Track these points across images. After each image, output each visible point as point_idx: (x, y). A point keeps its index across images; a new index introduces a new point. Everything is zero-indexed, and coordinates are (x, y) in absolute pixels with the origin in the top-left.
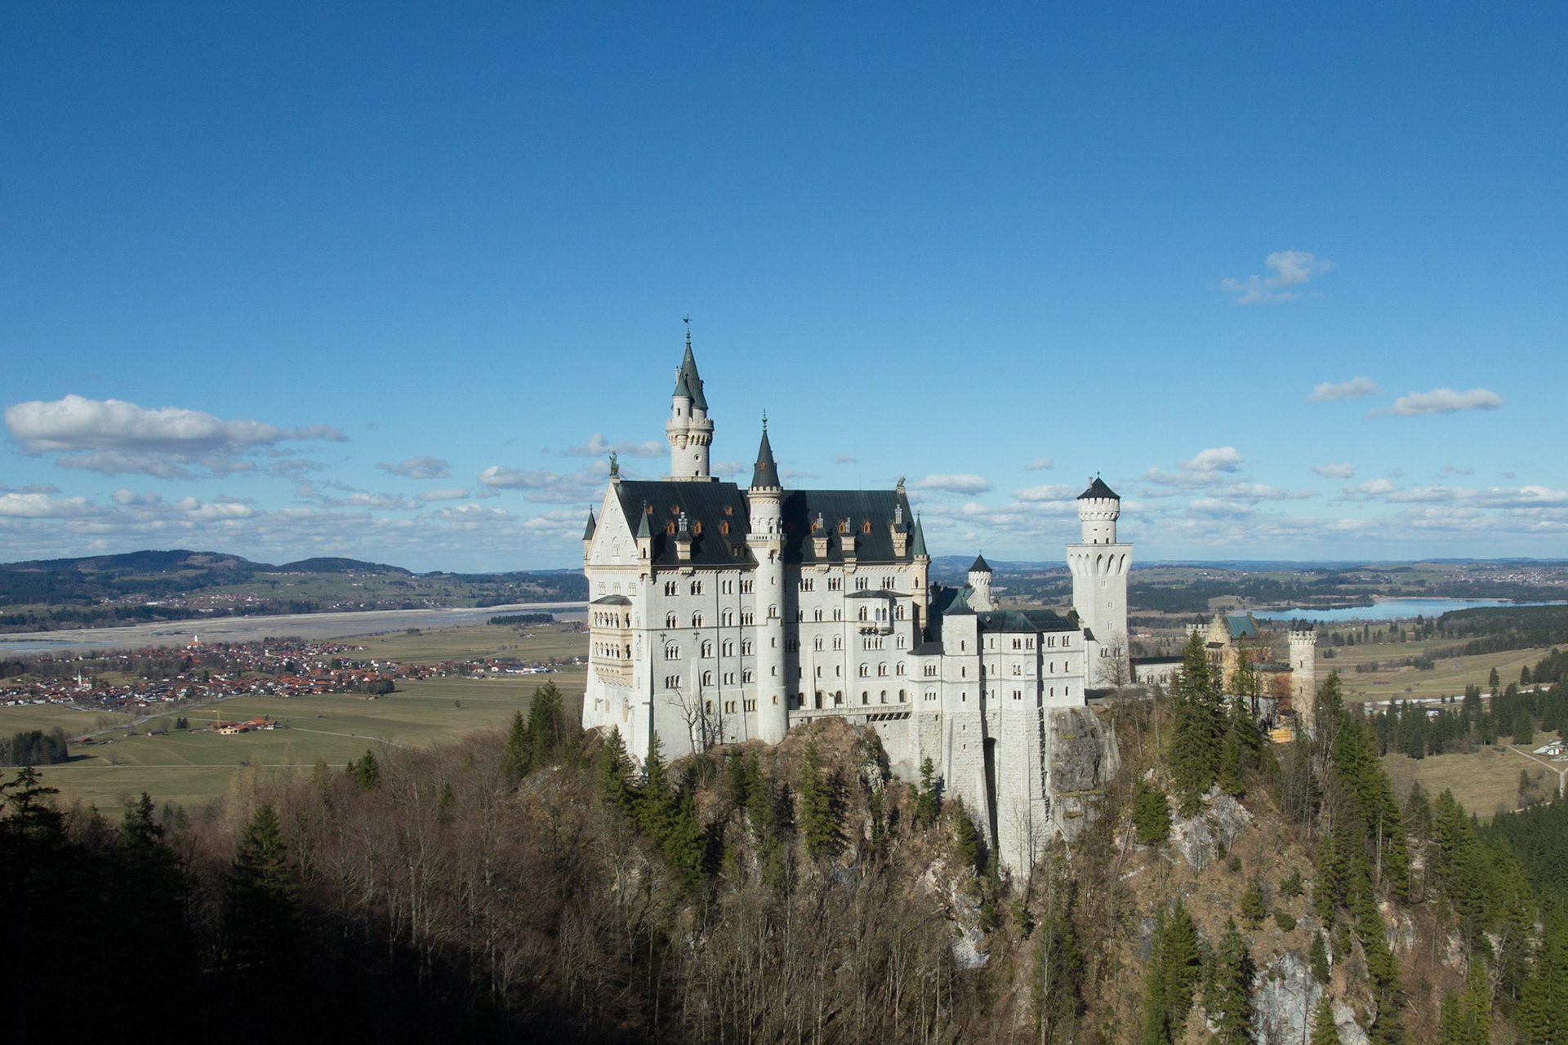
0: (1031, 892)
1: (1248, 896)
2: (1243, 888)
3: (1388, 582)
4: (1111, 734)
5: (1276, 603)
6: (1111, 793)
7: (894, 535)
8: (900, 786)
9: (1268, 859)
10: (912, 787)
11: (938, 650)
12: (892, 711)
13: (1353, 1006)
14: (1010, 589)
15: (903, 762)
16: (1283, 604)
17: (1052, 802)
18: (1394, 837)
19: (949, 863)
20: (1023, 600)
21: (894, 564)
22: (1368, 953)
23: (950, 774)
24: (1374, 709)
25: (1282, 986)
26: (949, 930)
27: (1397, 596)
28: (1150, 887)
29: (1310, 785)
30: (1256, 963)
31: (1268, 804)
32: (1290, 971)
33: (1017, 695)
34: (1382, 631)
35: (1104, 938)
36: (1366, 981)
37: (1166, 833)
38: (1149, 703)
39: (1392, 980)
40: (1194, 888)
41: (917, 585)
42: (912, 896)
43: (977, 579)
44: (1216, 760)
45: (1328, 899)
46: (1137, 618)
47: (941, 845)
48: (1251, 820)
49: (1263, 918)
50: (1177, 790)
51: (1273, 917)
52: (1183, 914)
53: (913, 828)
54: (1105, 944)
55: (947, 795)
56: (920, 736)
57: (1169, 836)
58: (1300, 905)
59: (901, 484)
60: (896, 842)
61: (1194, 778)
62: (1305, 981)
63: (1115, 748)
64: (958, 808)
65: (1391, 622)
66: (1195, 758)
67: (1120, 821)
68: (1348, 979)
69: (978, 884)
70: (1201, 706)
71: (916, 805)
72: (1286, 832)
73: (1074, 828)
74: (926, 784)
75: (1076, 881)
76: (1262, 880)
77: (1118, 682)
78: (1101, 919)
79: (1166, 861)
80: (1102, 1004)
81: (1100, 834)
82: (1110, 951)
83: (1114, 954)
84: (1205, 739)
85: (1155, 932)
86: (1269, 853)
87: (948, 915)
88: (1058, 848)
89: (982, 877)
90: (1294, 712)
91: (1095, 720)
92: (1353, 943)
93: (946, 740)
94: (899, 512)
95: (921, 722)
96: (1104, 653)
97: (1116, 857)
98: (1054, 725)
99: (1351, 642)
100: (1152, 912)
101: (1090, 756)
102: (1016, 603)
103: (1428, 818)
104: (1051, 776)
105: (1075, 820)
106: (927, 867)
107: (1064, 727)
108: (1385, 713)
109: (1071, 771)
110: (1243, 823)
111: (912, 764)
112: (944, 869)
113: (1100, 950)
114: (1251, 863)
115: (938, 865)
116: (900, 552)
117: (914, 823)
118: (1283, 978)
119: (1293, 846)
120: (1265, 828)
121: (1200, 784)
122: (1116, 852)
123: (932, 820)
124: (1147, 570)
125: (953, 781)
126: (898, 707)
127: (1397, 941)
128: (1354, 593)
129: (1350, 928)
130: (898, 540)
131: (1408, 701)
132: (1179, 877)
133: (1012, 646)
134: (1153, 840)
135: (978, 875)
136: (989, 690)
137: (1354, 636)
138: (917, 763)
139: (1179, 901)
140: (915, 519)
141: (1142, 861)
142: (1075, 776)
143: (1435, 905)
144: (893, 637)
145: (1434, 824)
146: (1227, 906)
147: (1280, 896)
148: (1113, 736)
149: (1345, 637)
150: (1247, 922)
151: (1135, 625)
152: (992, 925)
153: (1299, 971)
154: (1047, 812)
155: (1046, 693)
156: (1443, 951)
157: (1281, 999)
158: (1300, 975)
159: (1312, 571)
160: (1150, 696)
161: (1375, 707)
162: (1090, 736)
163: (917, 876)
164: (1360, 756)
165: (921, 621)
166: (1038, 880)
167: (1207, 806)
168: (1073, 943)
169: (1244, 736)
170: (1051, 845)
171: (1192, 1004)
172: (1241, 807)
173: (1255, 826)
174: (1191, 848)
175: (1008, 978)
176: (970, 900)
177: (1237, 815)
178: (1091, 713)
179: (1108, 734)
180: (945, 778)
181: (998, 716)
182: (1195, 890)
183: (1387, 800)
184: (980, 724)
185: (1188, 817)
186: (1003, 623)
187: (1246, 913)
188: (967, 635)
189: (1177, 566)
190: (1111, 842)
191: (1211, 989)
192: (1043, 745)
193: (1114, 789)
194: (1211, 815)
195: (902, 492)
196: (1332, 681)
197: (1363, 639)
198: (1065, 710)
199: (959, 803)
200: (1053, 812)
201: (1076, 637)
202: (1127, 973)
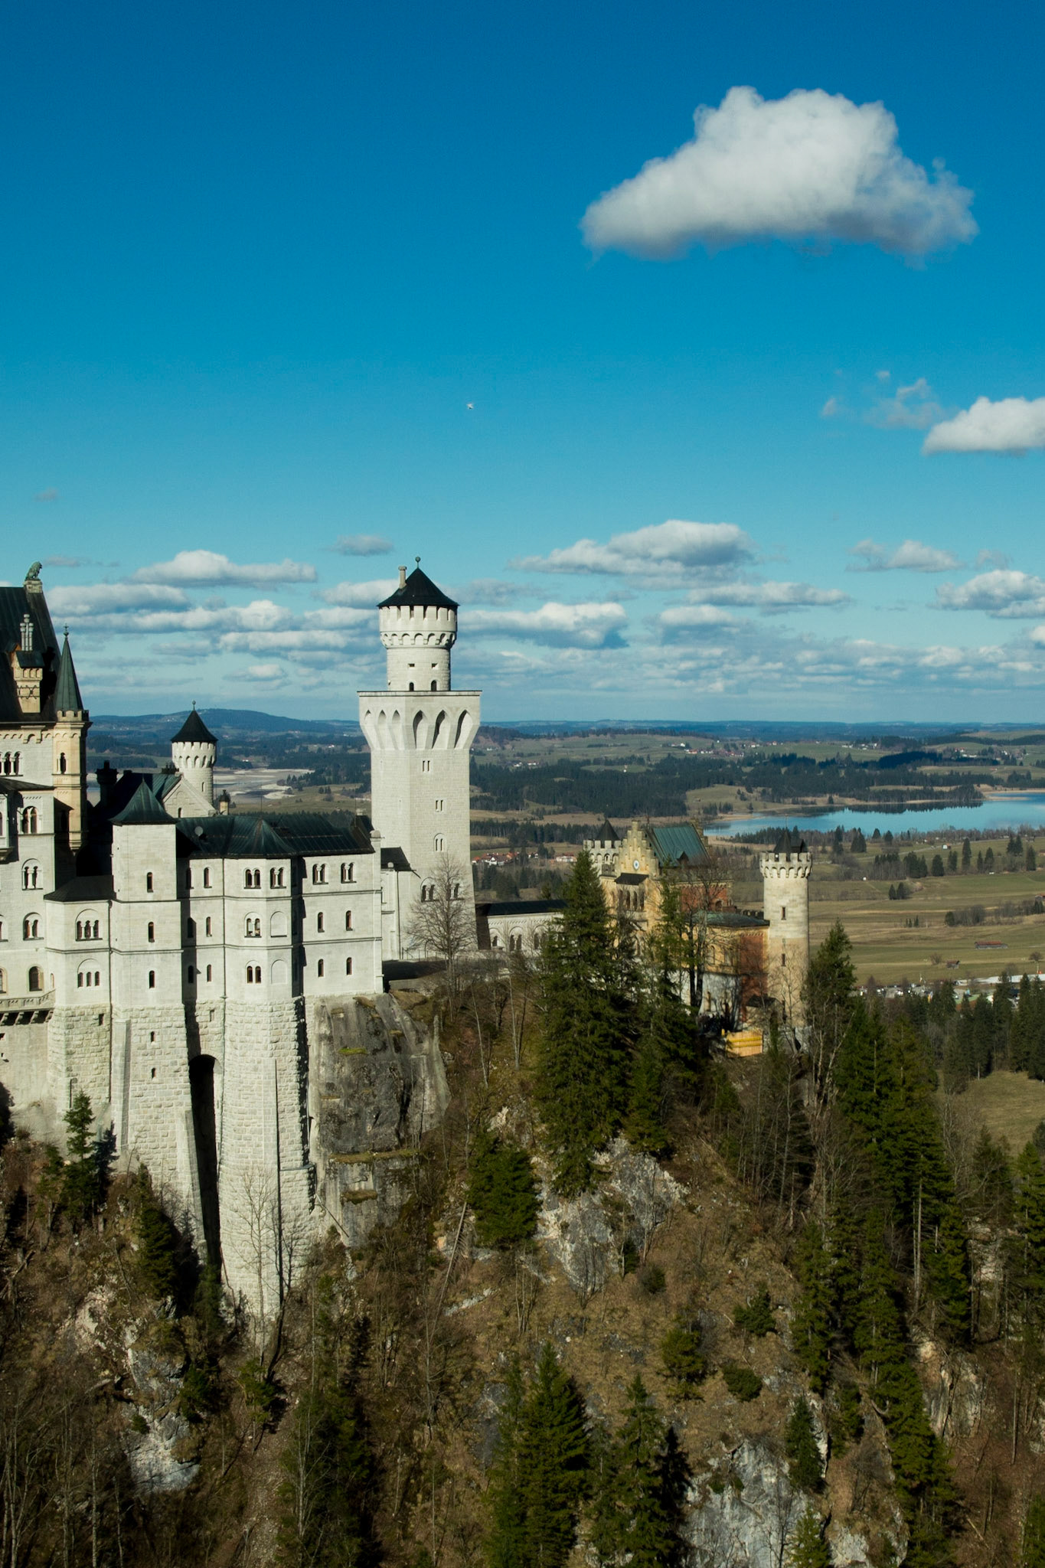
0: (282, 1343)
1: (676, 1338)
2: (666, 1324)
3: (1010, 761)
4: (431, 1045)
5: (809, 799)
6: (430, 1155)
7: (18, 672)
8: (29, 1150)
9: (714, 1269)
10: (52, 1150)
11: (104, 891)
12: (13, 1008)
13: (866, 1532)
14: (320, 772)
15: (37, 1105)
16: (821, 801)
17: (321, 1174)
18: (943, 1224)
19: (122, 1294)
20: (344, 793)
21: (17, 727)
22: (894, 1435)
23: (125, 1125)
24: (974, 992)
25: (737, 1501)
26: (121, 1420)
27: (1023, 787)
28: (500, 1327)
29: (793, 1133)
30: (691, 1460)
31: (715, 1169)
32: (751, 1473)
33: (254, 975)
34: (995, 852)
35: (416, 1423)
36: (889, 1487)
37: (530, 1226)
38: (502, 986)
39: (937, 1482)
40: (580, 1327)
41: (63, 768)
42: (49, 1359)
43: (189, 757)
44: (619, 1090)
45: (818, 1338)
46: (555, 826)
47: (106, 1261)
48: (685, 1198)
49: (703, 1376)
50: (550, 1146)
51: (720, 1374)
52: (557, 1373)
53: (55, 1230)
54: (417, 1436)
55: (120, 1166)
56: (69, 1054)
57: (535, 1231)
58: (769, 1351)
59: (34, 575)
60: (19, 1257)
61: (579, 1123)
62: (778, 1490)
63: (440, 1070)
64: (138, 1191)
65: (1011, 835)
66: (583, 1086)
67: (445, 1206)
68: (856, 1484)
69: (178, 1332)
70: (593, 991)
71: (60, 1186)
72: (746, 1220)
73: (361, 1221)
74: (79, 1146)
75: (366, 1320)
76: (702, 1307)
77: (449, 947)
78: (409, 1385)
79: (529, 1277)
80: (410, 1548)
81: (409, 1231)
82: (426, 1448)
83: (433, 1453)
84: (599, 1053)
85: (504, 1410)
86: (717, 1259)
87: (117, 1393)
88: (332, 1260)
89: (185, 1318)
90: (770, 1001)
91: (401, 1018)
92: (866, 1418)
93: (118, 1061)
94: (27, 629)
95: (70, 1027)
96: (426, 894)
97: (439, 1273)
98: (324, 1029)
99: (938, 870)
100: (503, 1372)
101: (393, 1087)
102: (329, 799)
103: (1007, 1186)
104: (319, 1124)
105: (364, 1206)
106: (79, 1302)
107: (343, 1033)
108: (990, 999)
109: (357, 1116)
110: (669, 1205)
111: (53, 1107)
112: (112, 1305)
113: (407, 1445)
114: (683, 1276)
115: (101, 1298)
116: (30, 705)
117: (56, 1219)
118: (739, 1486)
119: (758, 1246)
120: (708, 1213)
121: (592, 1134)
122: (439, 1262)
123: (90, 1213)
124: (576, 738)
125: (131, 1138)
126: (25, 1001)
127: (950, 1412)
128: (948, 781)
129: (861, 1390)
130: (27, 681)
131: (1032, 977)
132: (555, 1306)
133: (243, 883)
134: (503, 1240)
135: (178, 1315)
136: (201, 965)
137: (945, 860)
138: (63, 1106)
139: (550, 1354)
140: (60, 639)
141: (488, 1278)
142: (364, 1125)
143: (1019, 1345)
144: (16, 868)
145: (1018, 1201)
146: (638, 1357)
147: (734, 1336)
148: (436, 1049)
149: (929, 861)
150: (674, 1386)
151: (551, 839)
152: (205, 1408)
153: (768, 1472)
154: (312, 1192)
155: (309, 971)
156: (1032, 1428)
157: (735, 1524)
158: (769, 1479)
159: (875, 740)
160: (505, 973)
161: (974, 988)
162: (391, 1050)
163: (59, 1321)
164: (882, 1078)
165: (72, 837)
166: (296, 1320)
167: (605, 1175)
168: (356, 1436)
169: (673, 1046)
170: (317, 1254)
171: (573, 1540)
172: (666, 1174)
173: (691, 1209)
174: (575, 1253)
175: (233, 1506)
176: (161, 1363)
177: (660, 1190)
178: (395, 1007)
179: (426, 1045)
180: (117, 1132)
181: (218, 1016)
182: (581, 1330)
183: (930, 1158)
184: (184, 1030)
185: (569, 1196)
186: (228, 840)
187: (673, 1369)
188: (156, 861)
189: (632, 732)
190: (430, 1243)
191: (608, 1510)
192: (303, 1067)
193: (436, 1147)
194: (612, 1190)
195: (36, 590)
196: (837, 942)
197: (959, 864)
198: (345, 1002)
199: (142, 1179)
200: (323, 1192)
201: (366, 865)
202: (457, 1489)
